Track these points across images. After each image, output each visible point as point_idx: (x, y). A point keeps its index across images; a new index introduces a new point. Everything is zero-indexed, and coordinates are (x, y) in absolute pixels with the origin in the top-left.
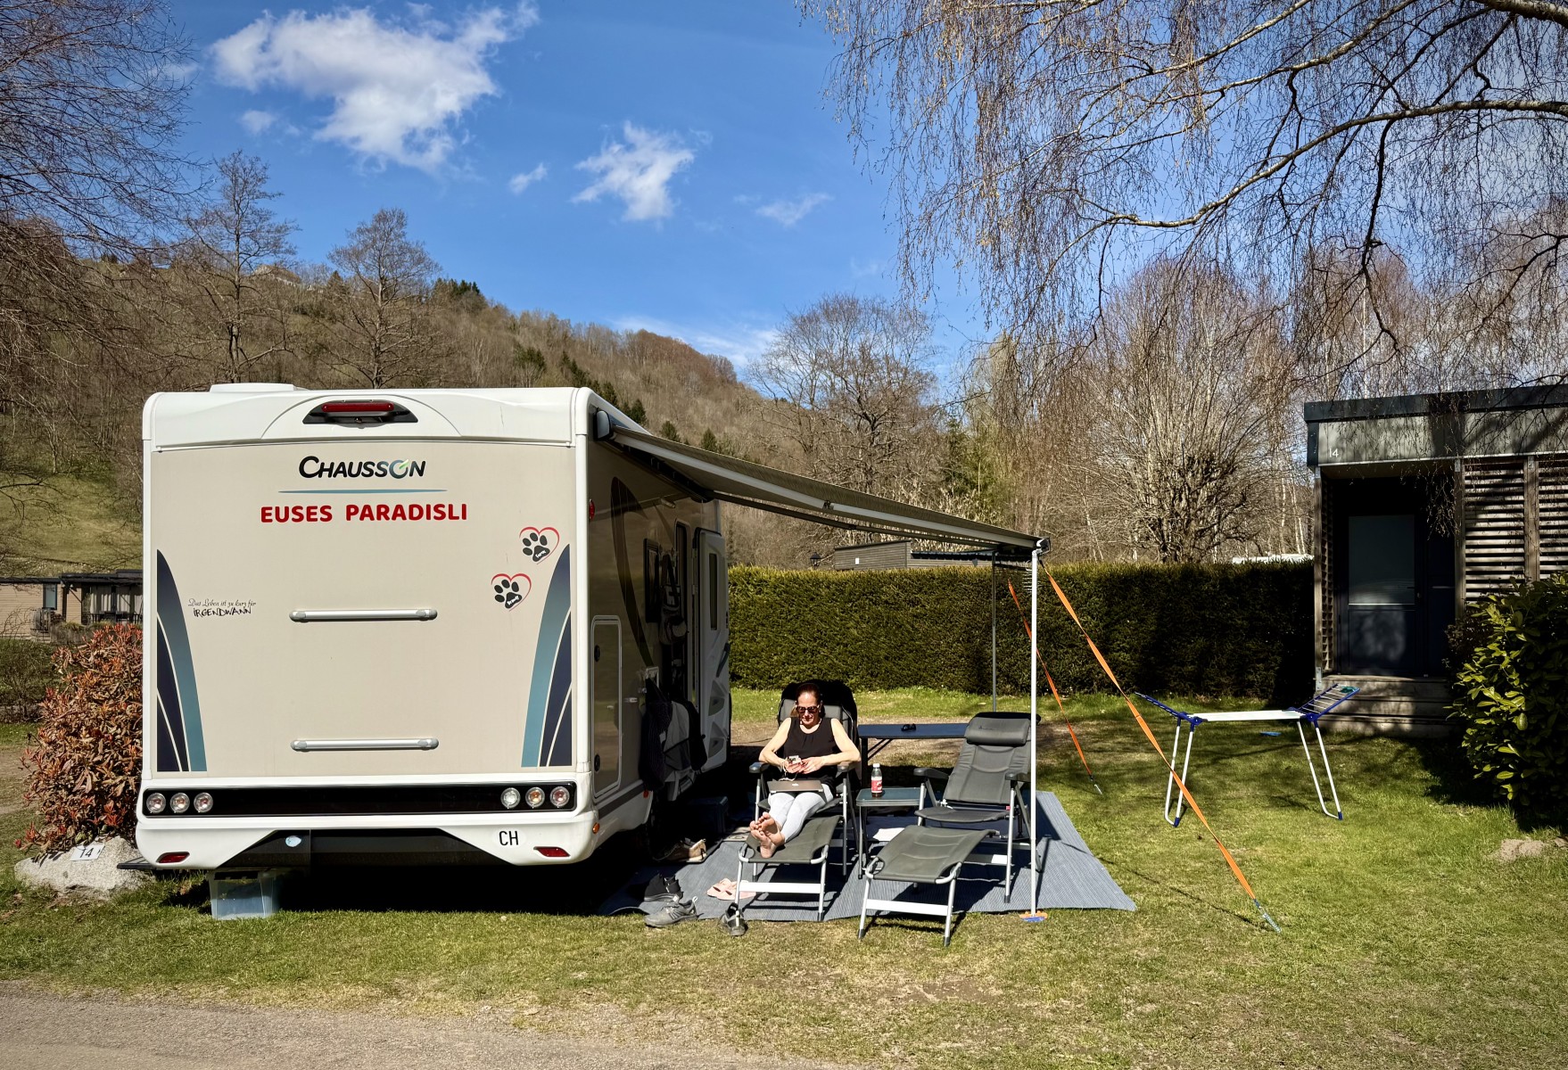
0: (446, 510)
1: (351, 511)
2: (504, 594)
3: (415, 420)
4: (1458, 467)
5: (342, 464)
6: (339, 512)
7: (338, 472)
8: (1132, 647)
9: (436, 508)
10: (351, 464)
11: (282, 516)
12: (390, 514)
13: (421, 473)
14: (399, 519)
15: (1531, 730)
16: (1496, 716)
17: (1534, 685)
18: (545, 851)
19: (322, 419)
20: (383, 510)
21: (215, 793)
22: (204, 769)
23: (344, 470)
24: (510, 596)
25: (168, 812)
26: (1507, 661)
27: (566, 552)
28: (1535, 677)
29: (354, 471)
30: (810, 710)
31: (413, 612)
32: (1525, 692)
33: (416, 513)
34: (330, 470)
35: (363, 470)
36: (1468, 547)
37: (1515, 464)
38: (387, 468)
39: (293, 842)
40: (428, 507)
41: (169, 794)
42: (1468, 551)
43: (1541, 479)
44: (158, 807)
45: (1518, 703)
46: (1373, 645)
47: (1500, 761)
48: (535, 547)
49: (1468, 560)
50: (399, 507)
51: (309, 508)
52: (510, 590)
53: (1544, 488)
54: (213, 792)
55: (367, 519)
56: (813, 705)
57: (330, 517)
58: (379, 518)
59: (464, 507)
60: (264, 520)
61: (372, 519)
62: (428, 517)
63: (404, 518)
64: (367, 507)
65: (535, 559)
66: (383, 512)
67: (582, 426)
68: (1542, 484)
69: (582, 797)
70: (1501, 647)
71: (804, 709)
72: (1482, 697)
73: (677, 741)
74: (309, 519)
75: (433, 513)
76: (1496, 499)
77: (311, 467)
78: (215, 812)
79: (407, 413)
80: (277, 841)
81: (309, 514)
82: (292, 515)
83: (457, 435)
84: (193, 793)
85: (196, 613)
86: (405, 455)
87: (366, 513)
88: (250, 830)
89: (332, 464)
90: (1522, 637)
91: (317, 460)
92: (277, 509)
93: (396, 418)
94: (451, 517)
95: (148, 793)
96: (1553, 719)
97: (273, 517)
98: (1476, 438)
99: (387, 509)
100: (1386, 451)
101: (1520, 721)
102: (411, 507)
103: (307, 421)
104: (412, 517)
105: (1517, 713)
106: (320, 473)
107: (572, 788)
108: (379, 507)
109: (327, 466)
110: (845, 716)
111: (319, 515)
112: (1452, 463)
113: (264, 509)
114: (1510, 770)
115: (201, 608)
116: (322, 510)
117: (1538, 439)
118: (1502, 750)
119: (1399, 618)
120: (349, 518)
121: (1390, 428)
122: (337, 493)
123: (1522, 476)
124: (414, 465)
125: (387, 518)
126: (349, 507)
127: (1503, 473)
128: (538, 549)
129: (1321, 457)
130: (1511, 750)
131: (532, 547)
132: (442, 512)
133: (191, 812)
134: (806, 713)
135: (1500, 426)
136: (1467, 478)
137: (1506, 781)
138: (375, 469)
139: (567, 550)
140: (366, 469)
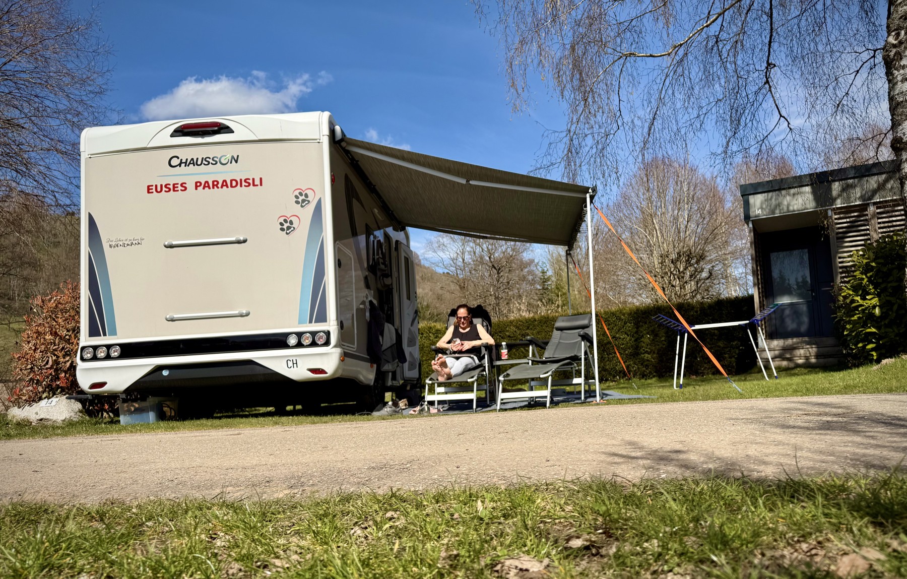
0: (251, 181)
1: (197, 185)
2: (285, 227)
3: (233, 132)
4: (830, 213)
5: (192, 159)
6: (191, 186)
7: (190, 163)
8: (652, 350)
9: (245, 181)
10: (197, 159)
11: (159, 189)
12: (220, 185)
13: (236, 162)
14: (225, 187)
15: (884, 315)
16: (863, 310)
17: (883, 290)
18: (314, 371)
19: (181, 134)
20: (215, 183)
21: (122, 346)
22: (116, 334)
23: (193, 162)
24: (288, 228)
25: (95, 358)
26: (866, 280)
27: (319, 202)
28: (883, 286)
29: (199, 163)
30: (464, 318)
31: (233, 239)
32: (879, 295)
33: (234, 184)
34: (186, 163)
35: (204, 162)
36: (840, 258)
37: (863, 208)
38: (218, 160)
39: (165, 373)
40: (241, 180)
41: (95, 348)
42: (840, 260)
43: (878, 215)
44: (89, 356)
45: (875, 301)
46: (791, 325)
47: (868, 338)
48: (302, 199)
49: (840, 265)
50: (225, 181)
51: (174, 185)
52: (288, 224)
53: (880, 221)
54: (120, 345)
55: (207, 189)
56: (466, 315)
57: (186, 189)
58: (213, 188)
59: (261, 179)
60: (148, 192)
61: (209, 188)
62: (241, 186)
63: (227, 187)
64: (207, 182)
65: (302, 206)
66: (215, 184)
67: (326, 131)
68: (879, 218)
69: (334, 339)
70: (862, 273)
71: (461, 318)
72: (853, 301)
73: (389, 345)
74: (174, 190)
75: (244, 183)
76: (854, 229)
77: (175, 162)
78: (122, 356)
79: (228, 127)
80: (158, 373)
81: (174, 187)
82: (164, 189)
83: (256, 139)
84: (109, 347)
85: (111, 246)
86: (229, 152)
87: (206, 185)
88: (142, 366)
89: (187, 160)
90: (873, 264)
91: (178, 158)
92: (156, 186)
93: (222, 131)
94: (254, 185)
95: (83, 348)
96: (895, 307)
97: (154, 190)
98: (839, 196)
99: (218, 182)
100: (788, 208)
101: (877, 311)
102: (231, 181)
103: (172, 136)
104: (232, 186)
105: (874, 307)
106: (180, 165)
107: (328, 334)
108: (213, 182)
109: (184, 161)
110: (485, 324)
111: (180, 188)
112: (826, 211)
113: (148, 186)
114: (873, 343)
115: (113, 243)
116: (182, 185)
117: (875, 192)
118: (869, 330)
119: (804, 308)
120: (196, 189)
121: (789, 195)
122: (190, 175)
123: (867, 215)
124: (233, 157)
125: (218, 188)
126: (196, 183)
127: (856, 214)
128: (303, 201)
129: (752, 214)
130: (873, 330)
131: (300, 200)
132: (249, 183)
133: (108, 357)
134: (462, 320)
135: (852, 186)
136: (836, 219)
137: (872, 349)
138: (211, 161)
139: (320, 199)
140: (206, 161)
